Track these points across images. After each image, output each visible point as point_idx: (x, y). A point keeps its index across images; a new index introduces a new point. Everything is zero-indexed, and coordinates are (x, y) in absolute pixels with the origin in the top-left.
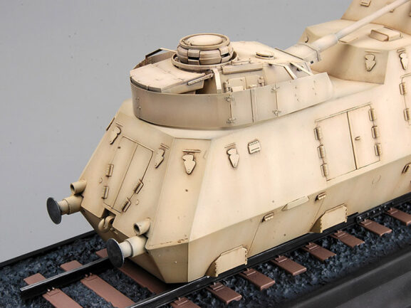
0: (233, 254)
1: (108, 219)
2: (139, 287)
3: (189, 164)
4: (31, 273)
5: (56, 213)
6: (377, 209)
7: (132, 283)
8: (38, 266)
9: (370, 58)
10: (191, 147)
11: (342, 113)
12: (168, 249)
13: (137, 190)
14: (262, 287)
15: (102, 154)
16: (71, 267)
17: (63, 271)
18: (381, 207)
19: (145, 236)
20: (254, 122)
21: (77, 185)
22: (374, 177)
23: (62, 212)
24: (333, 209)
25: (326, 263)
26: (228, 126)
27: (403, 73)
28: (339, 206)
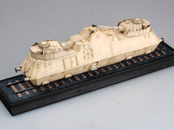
0: (46, 81)
1: (25, 73)
2: (28, 86)
3: (37, 66)
4: (10, 82)
5: (16, 71)
6: (79, 74)
7: (27, 85)
8: (11, 80)
9: (78, 46)
10: (38, 63)
11: (69, 57)
12: (33, 80)
13: (29, 69)
14: (49, 88)
15: (25, 61)
16: (17, 81)
17: (15, 82)
18: (80, 74)
19: (29, 77)
20: (50, 60)
21: (21, 66)
22: (77, 69)
23: (17, 71)
24: (68, 74)
25: (63, 85)
26: (45, 60)
27: (84, 49)
28: (70, 74)
